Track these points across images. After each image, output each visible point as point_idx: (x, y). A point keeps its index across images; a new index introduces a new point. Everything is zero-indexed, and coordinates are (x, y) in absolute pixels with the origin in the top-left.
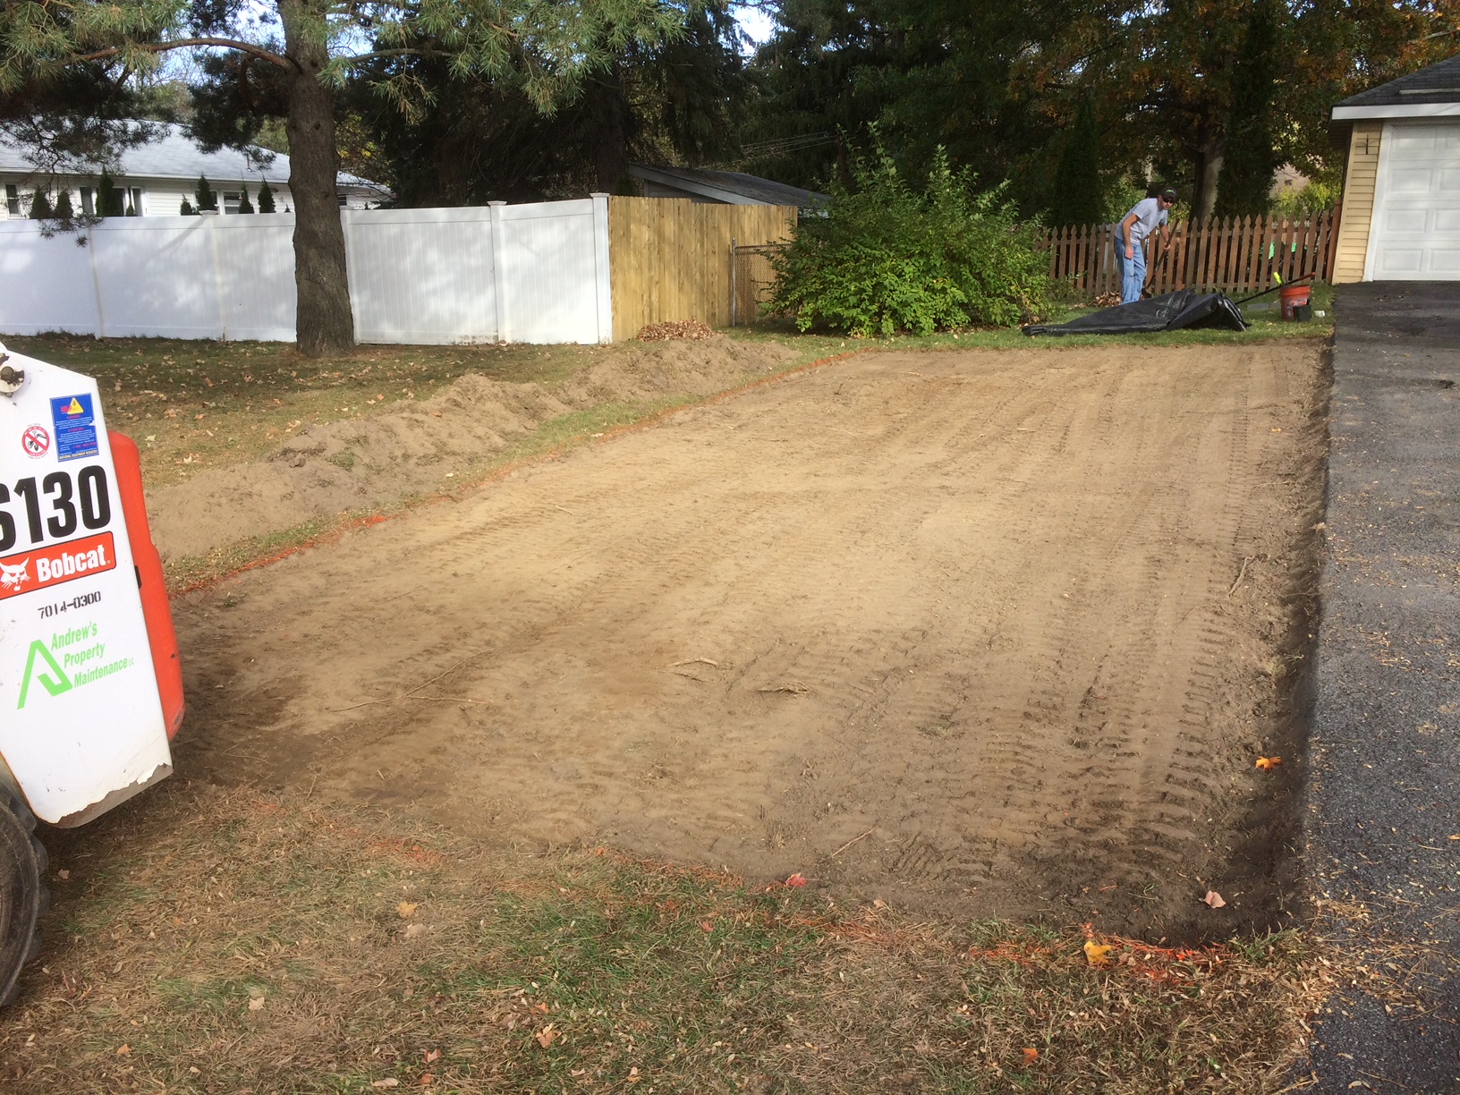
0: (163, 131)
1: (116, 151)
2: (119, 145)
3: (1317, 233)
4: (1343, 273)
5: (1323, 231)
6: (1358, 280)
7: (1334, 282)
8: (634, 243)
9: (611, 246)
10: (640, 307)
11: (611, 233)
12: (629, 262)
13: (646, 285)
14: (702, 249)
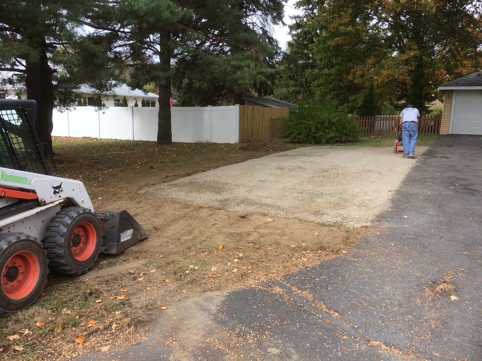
3: (436, 120)
4: (443, 132)
5: (437, 120)
6: (447, 134)
7: (440, 134)
8: (246, 117)
9: (240, 118)
10: (246, 134)
11: (240, 115)
12: (244, 122)
13: (248, 128)
14: (263, 120)
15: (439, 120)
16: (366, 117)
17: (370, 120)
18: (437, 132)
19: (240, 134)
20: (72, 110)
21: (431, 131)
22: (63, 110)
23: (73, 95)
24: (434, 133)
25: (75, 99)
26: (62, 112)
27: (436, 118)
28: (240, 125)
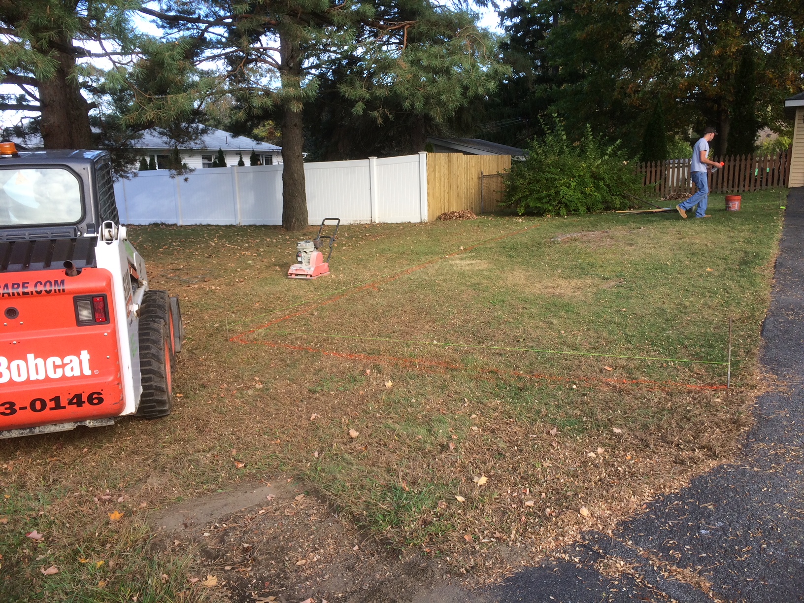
4: (794, 182)
6: (801, 185)
8: (437, 175)
9: (428, 176)
10: (439, 205)
11: (427, 170)
12: (435, 184)
13: (442, 195)
14: (467, 177)
16: (651, 163)
18: (784, 184)
19: (429, 206)
23: (131, 150)
24: (778, 184)
28: (428, 188)
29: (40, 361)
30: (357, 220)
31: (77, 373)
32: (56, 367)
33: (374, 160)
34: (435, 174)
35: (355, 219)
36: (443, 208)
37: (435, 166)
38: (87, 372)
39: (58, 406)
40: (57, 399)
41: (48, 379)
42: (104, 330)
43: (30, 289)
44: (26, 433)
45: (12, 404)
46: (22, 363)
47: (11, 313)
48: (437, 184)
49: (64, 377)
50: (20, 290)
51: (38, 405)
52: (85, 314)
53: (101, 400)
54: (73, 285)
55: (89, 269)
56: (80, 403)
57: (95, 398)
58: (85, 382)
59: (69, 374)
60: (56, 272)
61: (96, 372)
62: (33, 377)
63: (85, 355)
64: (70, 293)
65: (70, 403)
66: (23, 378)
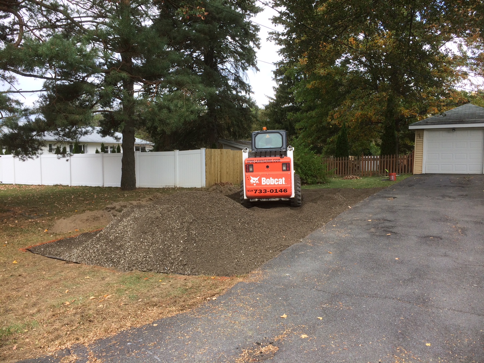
0: (92, 132)
1: (79, 137)
2: (80, 135)
3: (408, 160)
4: (416, 171)
5: (410, 159)
6: (420, 173)
7: (414, 173)
8: (213, 161)
9: (206, 162)
10: (214, 178)
11: (206, 158)
12: (211, 166)
13: (216, 172)
14: (234, 163)
15: (411, 160)
16: (340, 158)
17: (344, 161)
18: (411, 172)
19: (206, 178)
20: (34, 159)
21: (405, 171)
22: (25, 159)
23: (36, 143)
24: (408, 172)
25: (38, 147)
26: (24, 160)
27: (408, 158)
28: (206, 169)
29: (273, 179)
30: (167, 186)
31: (281, 183)
32: (276, 181)
33: (177, 152)
34: (211, 161)
35: (166, 185)
36: (216, 180)
37: (211, 156)
38: (284, 183)
39: (276, 192)
40: (276, 190)
41: (274, 184)
42: (288, 172)
43: (272, 161)
44: (267, 200)
45: (266, 190)
46: (269, 179)
47: (268, 167)
48: (213, 166)
49: (278, 184)
50: (270, 161)
51: (272, 191)
52: (284, 168)
53: (287, 191)
54: (282, 160)
55: (285, 157)
56: (281, 192)
57: (285, 191)
58: (283, 186)
59: (279, 183)
60: (278, 157)
61: (286, 184)
62: (271, 184)
63: (284, 179)
64: (281, 162)
65: (279, 191)
66: (269, 184)
